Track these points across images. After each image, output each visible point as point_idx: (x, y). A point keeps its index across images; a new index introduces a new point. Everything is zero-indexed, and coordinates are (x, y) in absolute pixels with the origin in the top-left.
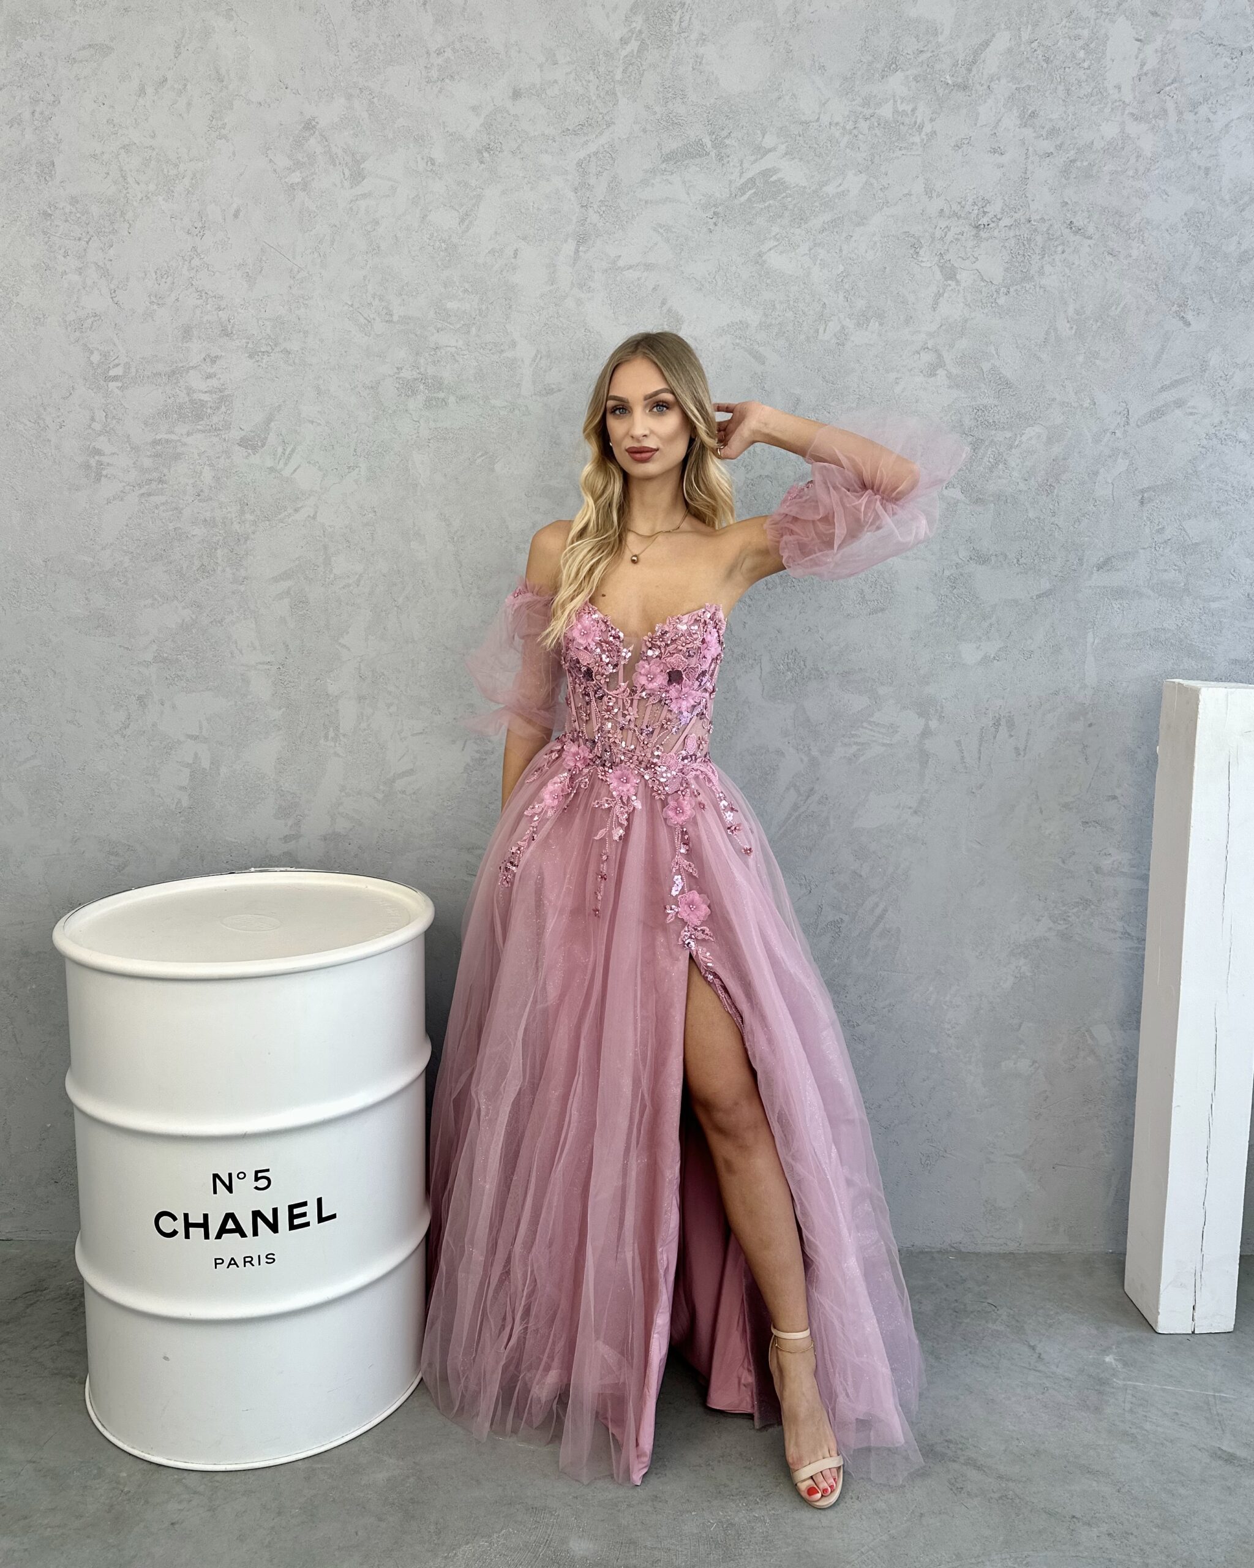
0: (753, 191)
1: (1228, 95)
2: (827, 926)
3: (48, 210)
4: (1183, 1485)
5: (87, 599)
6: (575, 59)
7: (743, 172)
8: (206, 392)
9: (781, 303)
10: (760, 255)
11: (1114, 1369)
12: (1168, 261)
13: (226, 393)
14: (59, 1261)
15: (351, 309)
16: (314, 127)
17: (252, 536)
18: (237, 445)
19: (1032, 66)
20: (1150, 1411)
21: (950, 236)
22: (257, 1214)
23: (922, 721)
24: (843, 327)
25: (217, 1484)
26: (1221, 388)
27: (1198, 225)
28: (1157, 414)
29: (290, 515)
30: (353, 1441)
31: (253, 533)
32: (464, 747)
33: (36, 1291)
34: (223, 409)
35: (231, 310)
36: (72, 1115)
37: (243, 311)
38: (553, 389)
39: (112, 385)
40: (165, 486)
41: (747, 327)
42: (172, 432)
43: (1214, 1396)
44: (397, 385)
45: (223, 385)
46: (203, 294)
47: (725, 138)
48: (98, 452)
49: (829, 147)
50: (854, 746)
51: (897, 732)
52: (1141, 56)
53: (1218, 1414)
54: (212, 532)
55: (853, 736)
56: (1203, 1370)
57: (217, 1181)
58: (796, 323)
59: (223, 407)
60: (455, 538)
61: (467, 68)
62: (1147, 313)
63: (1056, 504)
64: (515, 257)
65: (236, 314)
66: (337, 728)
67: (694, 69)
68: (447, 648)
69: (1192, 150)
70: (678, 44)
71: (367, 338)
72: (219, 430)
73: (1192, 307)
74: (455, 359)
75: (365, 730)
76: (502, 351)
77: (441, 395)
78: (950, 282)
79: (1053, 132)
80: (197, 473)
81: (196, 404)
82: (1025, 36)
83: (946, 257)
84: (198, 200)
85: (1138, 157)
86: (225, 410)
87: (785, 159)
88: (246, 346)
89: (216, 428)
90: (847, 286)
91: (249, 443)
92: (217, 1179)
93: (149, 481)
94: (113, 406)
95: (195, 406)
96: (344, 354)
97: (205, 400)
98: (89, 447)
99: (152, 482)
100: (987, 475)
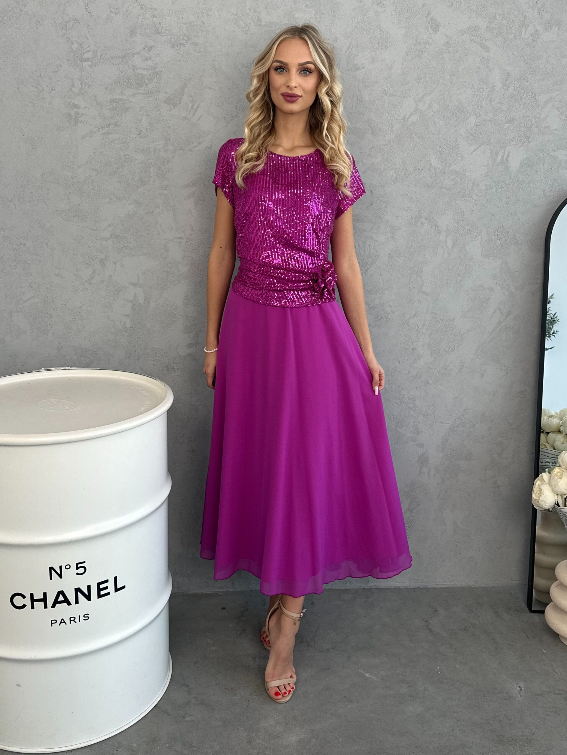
5: (68, 199)
8: (145, 69)
9: (499, 15)
13: (158, 70)
15: (236, 17)
17: (172, 160)
18: (163, 103)
24: (536, 31)
31: (173, 158)
34: (155, 80)
35: (161, 17)
37: (168, 18)
38: (360, 67)
39: (85, 64)
40: (118, 128)
41: (479, 29)
42: (124, 95)
45: (155, 64)
46: (144, 7)
48: (77, 106)
58: (508, 28)
59: (155, 78)
65: (164, 20)
71: (246, 35)
72: (153, 93)
80: (138, 120)
86: (156, 81)
88: (170, 41)
89: (151, 92)
90: (539, 5)
91: (171, 101)
92: (52, 570)
93: (109, 125)
94: (86, 77)
95: (137, 77)
96: (231, 45)
97: (144, 74)
98: (70, 103)
99: (111, 125)
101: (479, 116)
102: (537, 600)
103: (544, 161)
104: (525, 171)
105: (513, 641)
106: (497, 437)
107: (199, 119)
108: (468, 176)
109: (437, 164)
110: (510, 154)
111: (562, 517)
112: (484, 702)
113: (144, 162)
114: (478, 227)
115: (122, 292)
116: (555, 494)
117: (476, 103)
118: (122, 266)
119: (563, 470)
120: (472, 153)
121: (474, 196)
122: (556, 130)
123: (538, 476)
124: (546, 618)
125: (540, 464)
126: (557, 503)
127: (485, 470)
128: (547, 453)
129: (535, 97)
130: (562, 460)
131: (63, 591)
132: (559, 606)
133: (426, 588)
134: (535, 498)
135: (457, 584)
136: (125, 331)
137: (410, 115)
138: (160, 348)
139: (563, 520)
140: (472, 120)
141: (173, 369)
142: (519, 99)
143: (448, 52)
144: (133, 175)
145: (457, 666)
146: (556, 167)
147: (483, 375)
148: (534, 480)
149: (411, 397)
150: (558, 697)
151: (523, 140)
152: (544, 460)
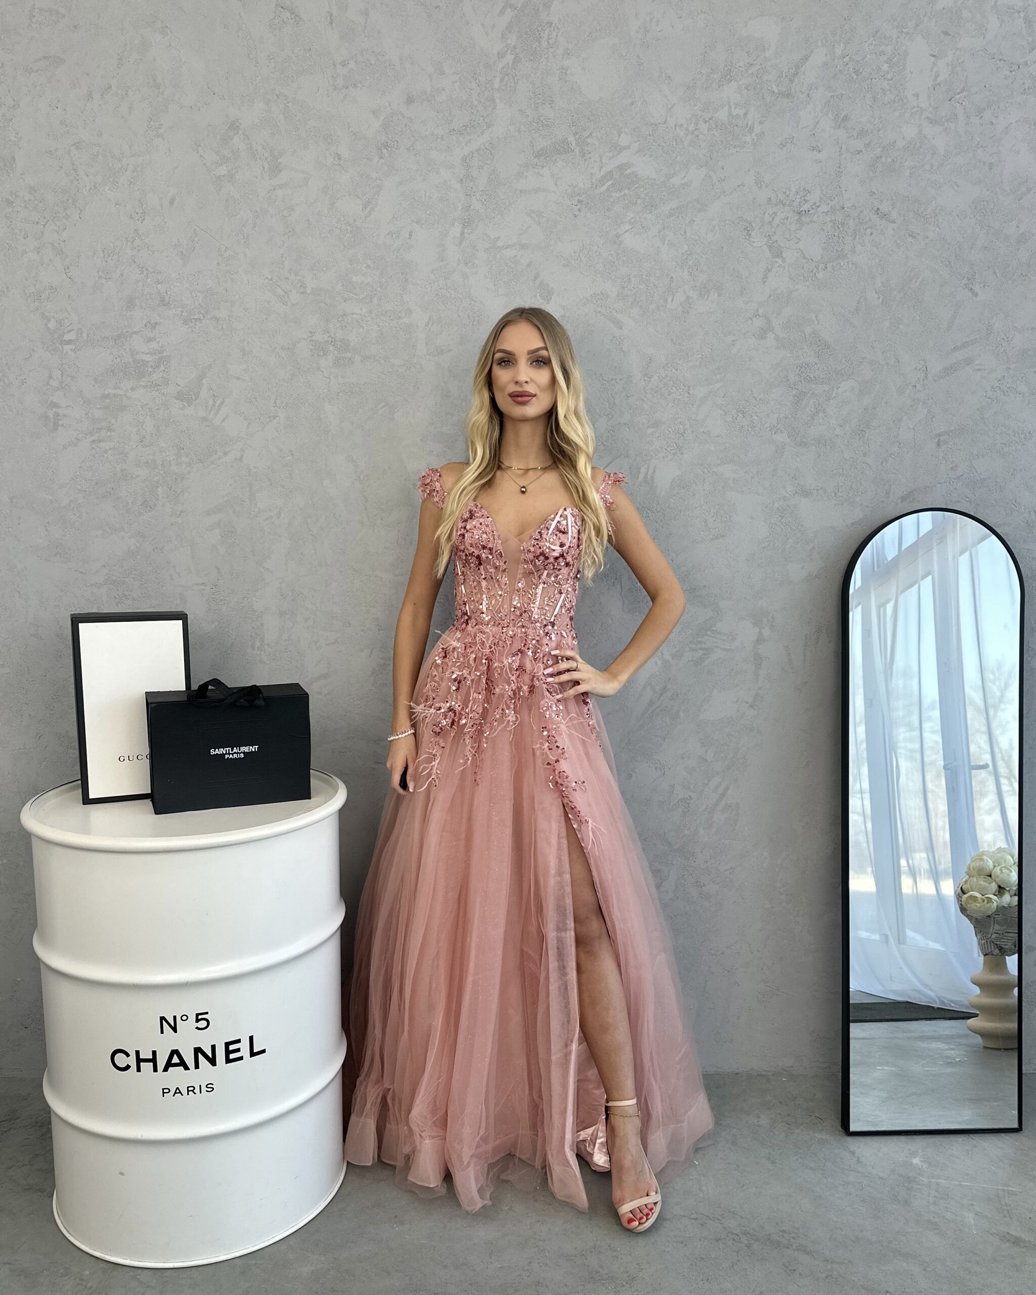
0: (610, 183)
1: (1007, 102)
2: (678, 802)
3: (10, 198)
4: (978, 1264)
5: (47, 530)
6: (459, 70)
7: (602, 166)
8: (147, 354)
9: (635, 276)
10: (618, 236)
11: (920, 1169)
12: (959, 242)
13: (165, 354)
14: (29, 1094)
15: (271, 282)
16: (238, 127)
17: (187, 476)
18: (174, 399)
19: (844, 77)
20: (949, 1203)
21: (776, 222)
22: (198, 1051)
23: (757, 630)
24: (688, 298)
25: (167, 1279)
26: (1003, 348)
27: (984, 211)
28: (949, 370)
29: (220, 458)
30: (282, 1241)
31: (189, 473)
32: (371, 655)
33: (10, 1120)
34: (162, 368)
35: (168, 283)
36: (38, 970)
37: (178, 284)
38: (443, 350)
39: (67, 348)
40: (113, 433)
41: (607, 297)
42: (120, 388)
43: (1003, 1190)
44: (311, 347)
45: (161, 347)
46: (144, 269)
47: (588, 136)
48: (55, 405)
49: (675, 145)
50: (699, 651)
51: (736, 639)
52: (935, 69)
53: (1006, 1205)
54: (154, 473)
55: (700, 642)
56: (994, 1168)
57: (164, 1021)
58: (648, 294)
59: (162, 366)
60: (362, 477)
61: (368, 77)
62: (942, 286)
63: (867, 447)
64: (410, 238)
65: (172, 287)
66: (262, 640)
67: (560, 79)
68: (356, 571)
69: (979, 148)
70: (547, 58)
71: (285, 307)
72: (159, 385)
73: (979, 281)
74: (360, 325)
75: (286, 640)
76: (400, 317)
77: (349, 355)
78: (777, 259)
79: (862, 133)
80: (140, 422)
81: (139, 363)
82: (839, 51)
83: (774, 238)
84: (139, 190)
85: (934, 154)
86: (164, 369)
87: (638, 155)
88: (181, 315)
89: (156, 384)
90: (690, 263)
91: (185, 396)
93: (99, 430)
94: (68, 365)
95: (138, 365)
96: (265, 320)
97: (147, 360)
98: (47, 401)
99: (102, 430)
100: (809, 422)
101: (612, 418)
104: (677, 493)
107: (224, 420)
110: (657, 471)
113: (149, 479)
117: (606, 400)
122: (719, 436)
140: (602, 423)
142: (666, 395)
144: (135, 498)
151: (673, 451)
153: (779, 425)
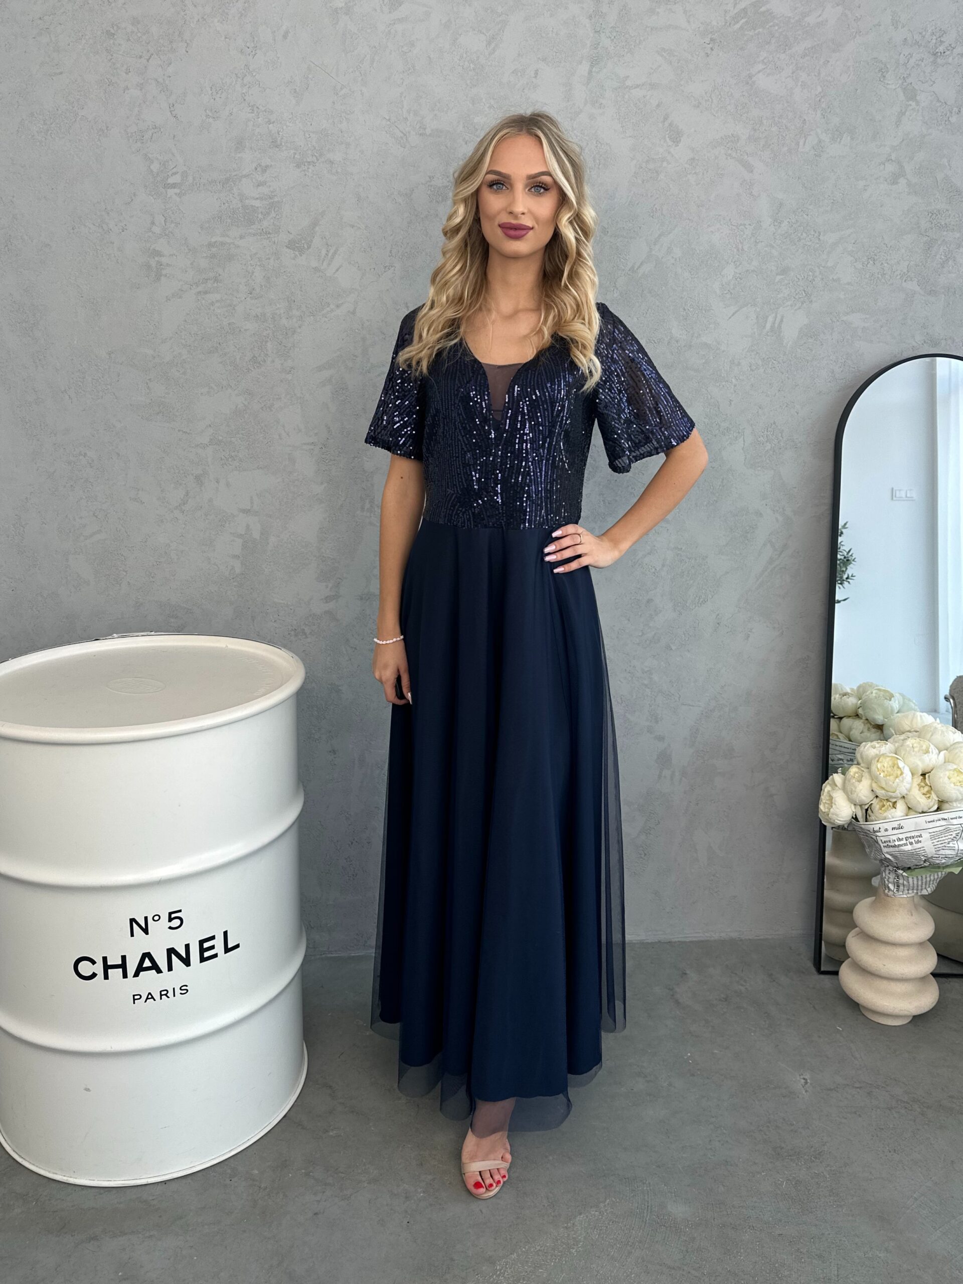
0: (745, 20)
3: (111, 29)
5: (148, 388)
7: (736, 3)
8: (257, 198)
9: (768, 119)
10: (750, 76)
13: (276, 199)
15: (388, 123)
17: (298, 330)
18: (285, 248)
21: (912, 61)
24: (820, 141)
29: (332, 311)
31: (300, 327)
34: (273, 214)
35: (281, 123)
37: (291, 125)
39: (171, 192)
40: (221, 285)
41: (738, 140)
42: (228, 236)
44: (429, 192)
45: (272, 192)
46: (255, 107)
48: (159, 254)
54: (263, 327)
58: (781, 137)
59: (273, 212)
64: (536, 77)
65: (285, 127)
71: (402, 149)
72: (269, 233)
78: (910, 102)
80: (249, 273)
81: (248, 209)
83: (909, 80)
84: (250, 22)
86: (275, 215)
88: (294, 156)
89: (266, 232)
90: (823, 105)
91: (297, 245)
92: (135, 925)
93: (206, 280)
94: (172, 211)
95: (248, 211)
96: (382, 164)
97: (257, 206)
98: (149, 249)
99: (208, 281)
100: (939, 270)
101: (740, 264)
102: (828, 957)
103: (833, 328)
104: (805, 343)
105: (794, 1015)
106: (769, 725)
107: (337, 270)
108: (723, 351)
109: (680, 335)
110: (784, 320)
111: (862, 836)
112: (754, 1101)
113: (258, 333)
114: (740, 425)
115: (228, 523)
116: (852, 803)
117: (734, 246)
118: (228, 485)
119: (863, 769)
120: (730, 318)
121: (733, 380)
122: (849, 284)
123: (827, 779)
124: (841, 982)
125: (830, 762)
126: (854, 817)
127: (752, 772)
128: (840, 746)
129: (819, 236)
130: (861, 755)
131: (149, 953)
132: (860, 963)
133: (669, 942)
134: (824, 811)
135: (714, 936)
136: (233, 578)
137: (641, 264)
138: (284, 604)
139: (863, 840)
140: (729, 272)
141: (305, 634)
142: (797, 240)
143: (693, 172)
144: (243, 353)
145: (716, 1051)
146: (850, 338)
147: (748, 636)
148: (822, 784)
149: (646, 669)
150: (859, 1092)
151: (802, 299)
152: (835, 757)
153: (909, 274)
